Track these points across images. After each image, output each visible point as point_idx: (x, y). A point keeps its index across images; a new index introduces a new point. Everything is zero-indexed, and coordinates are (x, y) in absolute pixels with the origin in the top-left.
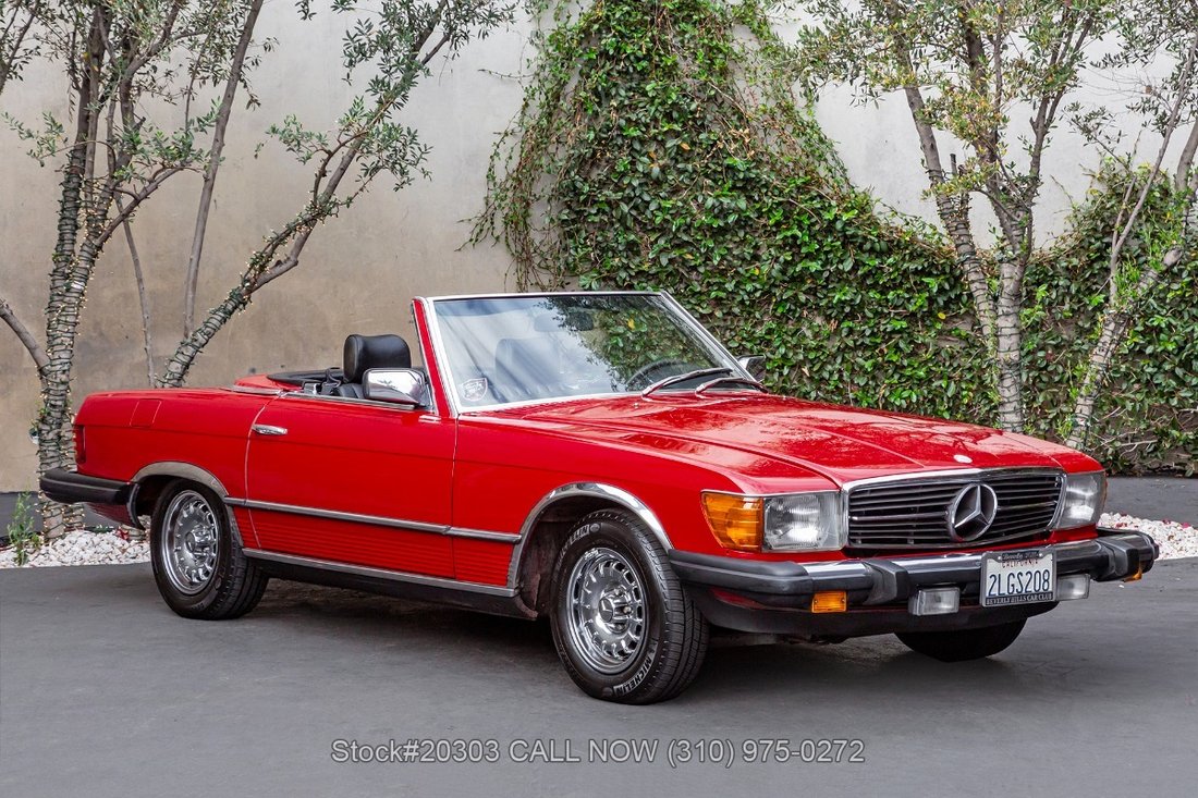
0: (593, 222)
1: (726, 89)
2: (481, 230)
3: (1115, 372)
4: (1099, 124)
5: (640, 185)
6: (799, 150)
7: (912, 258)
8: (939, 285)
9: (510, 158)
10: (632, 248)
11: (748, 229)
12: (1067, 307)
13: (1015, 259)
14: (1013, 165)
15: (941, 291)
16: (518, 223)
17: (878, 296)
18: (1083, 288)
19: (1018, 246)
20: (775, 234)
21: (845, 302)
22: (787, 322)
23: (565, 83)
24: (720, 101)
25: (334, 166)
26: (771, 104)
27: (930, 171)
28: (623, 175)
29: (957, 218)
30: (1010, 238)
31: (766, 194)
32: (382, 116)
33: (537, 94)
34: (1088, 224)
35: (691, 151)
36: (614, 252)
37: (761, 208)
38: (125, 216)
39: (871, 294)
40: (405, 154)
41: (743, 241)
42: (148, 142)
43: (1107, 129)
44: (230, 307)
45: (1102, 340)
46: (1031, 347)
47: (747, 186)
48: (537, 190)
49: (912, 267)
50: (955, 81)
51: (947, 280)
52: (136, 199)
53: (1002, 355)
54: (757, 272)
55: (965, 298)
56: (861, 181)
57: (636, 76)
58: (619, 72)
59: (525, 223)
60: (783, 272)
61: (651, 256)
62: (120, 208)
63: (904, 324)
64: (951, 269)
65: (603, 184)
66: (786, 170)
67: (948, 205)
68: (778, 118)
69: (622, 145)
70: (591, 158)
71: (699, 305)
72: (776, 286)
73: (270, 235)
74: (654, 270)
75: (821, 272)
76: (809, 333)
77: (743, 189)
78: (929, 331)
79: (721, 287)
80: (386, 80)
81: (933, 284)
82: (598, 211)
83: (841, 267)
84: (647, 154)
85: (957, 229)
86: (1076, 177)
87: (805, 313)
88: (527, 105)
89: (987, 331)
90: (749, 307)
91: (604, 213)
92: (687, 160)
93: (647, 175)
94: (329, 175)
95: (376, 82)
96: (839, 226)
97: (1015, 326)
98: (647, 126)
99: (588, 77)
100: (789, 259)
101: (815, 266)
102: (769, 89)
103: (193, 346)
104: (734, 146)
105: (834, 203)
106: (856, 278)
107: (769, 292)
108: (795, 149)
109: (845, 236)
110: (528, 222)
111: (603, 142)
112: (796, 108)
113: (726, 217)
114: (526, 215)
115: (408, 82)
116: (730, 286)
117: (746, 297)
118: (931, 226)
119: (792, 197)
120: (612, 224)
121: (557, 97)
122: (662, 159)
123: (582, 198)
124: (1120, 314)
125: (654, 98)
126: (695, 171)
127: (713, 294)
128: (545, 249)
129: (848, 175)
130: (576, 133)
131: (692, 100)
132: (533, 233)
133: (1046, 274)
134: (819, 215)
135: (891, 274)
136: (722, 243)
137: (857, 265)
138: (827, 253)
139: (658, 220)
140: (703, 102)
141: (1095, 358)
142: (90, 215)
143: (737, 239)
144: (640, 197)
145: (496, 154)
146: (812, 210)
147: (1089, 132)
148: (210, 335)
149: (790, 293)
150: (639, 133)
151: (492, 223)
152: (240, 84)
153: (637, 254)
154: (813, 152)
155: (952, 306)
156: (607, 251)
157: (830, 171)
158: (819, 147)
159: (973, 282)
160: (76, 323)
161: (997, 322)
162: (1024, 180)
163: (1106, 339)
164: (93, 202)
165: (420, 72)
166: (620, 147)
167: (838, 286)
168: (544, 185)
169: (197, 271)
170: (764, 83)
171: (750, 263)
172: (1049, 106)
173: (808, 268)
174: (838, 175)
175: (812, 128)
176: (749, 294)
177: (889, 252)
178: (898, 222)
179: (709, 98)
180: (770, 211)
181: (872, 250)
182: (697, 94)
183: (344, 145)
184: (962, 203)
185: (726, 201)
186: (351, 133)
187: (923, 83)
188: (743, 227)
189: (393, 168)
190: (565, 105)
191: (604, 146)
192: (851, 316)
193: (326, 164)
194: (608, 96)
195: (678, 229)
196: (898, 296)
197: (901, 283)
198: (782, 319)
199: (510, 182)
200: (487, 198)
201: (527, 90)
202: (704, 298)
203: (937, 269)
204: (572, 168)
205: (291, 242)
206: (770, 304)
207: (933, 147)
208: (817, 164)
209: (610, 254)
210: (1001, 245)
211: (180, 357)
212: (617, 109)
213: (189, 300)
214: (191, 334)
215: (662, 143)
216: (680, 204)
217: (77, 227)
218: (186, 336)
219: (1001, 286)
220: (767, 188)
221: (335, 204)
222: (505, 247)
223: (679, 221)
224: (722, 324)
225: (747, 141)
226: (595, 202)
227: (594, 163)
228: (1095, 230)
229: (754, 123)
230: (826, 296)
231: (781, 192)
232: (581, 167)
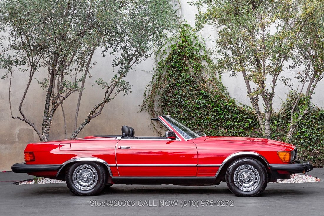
0: (169, 106)
1: (200, 75)
2: (142, 108)
3: (294, 142)
4: (288, 81)
5: (180, 97)
6: (218, 89)
7: (245, 114)
8: (252, 121)
9: (149, 91)
10: (178, 112)
11: (206, 108)
12: (282, 126)
13: (269, 112)
14: (268, 90)
15: (252, 122)
16: (151, 106)
17: (237, 124)
18: (286, 122)
19: (269, 109)
20: (212, 109)
21: (229, 125)
22: (215, 130)
23: (162, 73)
24: (199, 77)
25: (110, 90)
26: (211, 78)
27: (249, 92)
28: (176, 95)
29: (255, 103)
30: (267, 107)
31: (210, 99)
32: (121, 79)
33: (156, 76)
34: (286, 107)
35: (192, 89)
36: (174, 113)
37: (209, 103)
38: (61, 102)
39: (235, 123)
40: (126, 87)
41: (205, 111)
42: (67, 85)
43: (290, 82)
44: (85, 124)
45: (289, 131)
46: (274, 136)
47: (205, 97)
48: (156, 98)
49: (245, 117)
50: (254, 70)
51: (253, 120)
52: (64, 98)
53: (266, 134)
54: (208, 118)
55: (258, 124)
56: (232, 96)
57: (179, 72)
58: (175, 71)
59: (153, 106)
60: (214, 118)
61: (183, 114)
62: (60, 100)
63: (243, 130)
64: (254, 117)
65: (171, 97)
66: (215, 94)
67: (253, 100)
68: (213, 81)
69: (176, 88)
70: (169, 91)
71: (194, 126)
72: (213, 121)
73: (95, 106)
74: (184, 117)
75: (223, 118)
76: (220, 133)
77: (205, 98)
78: (249, 132)
79: (199, 121)
80: (122, 70)
81: (250, 121)
82: (170, 103)
83: (228, 117)
84: (182, 90)
85: (255, 106)
86: (284, 96)
87: (220, 128)
88: (153, 79)
89: (263, 129)
90: (206, 126)
91: (172, 104)
92: (191, 91)
93: (182, 95)
94: (109, 92)
95: (120, 71)
96: (227, 107)
97: (269, 128)
98: (182, 83)
99: (168, 72)
100: (216, 115)
101: (222, 116)
102: (211, 75)
103: (76, 133)
104: (202, 88)
105: (226, 101)
106: (232, 119)
107: (211, 123)
108: (217, 89)
109: (229, 109)
110: (154, 106)
111: (171, 87)
112: (217, 79)
113: (200, 105)
114: (153, 104)
115: (127, 71)
116: (202, 121)
117: (205, 124)
118: (249, 107)
119: (216, 100)
120: (173, 106)
121: (160, 77)
122: (185, 91)
123: (166, 100)
124: (294, 125)
125: (183, 77)
126: (193, 94)
127: (198, 123)
128: (158, 113)
129: (229, 95)
130: (165, 85)
131: (192, 77)
132: (155, 109)
133: (277, 119)
134: (223, 104)
135: (240, 118)
136: (200, 111)
137: (232, 116)
138: (225, 113)
139: (184, 106)
140: (195, 78)
141: (288, 135)
142: (53, 102)
143: (203, 110)
144: (180, 100)
145: (146, 90)
146: (221, 103)
147: (286, 83)
148: (80, 130)
149: (216, 123)
150: (180, 85)
151: (145, 106)
152: (88, 72)
153: (179, 113)
154: (221, 90)
155: (255, 126)
156: (172, 113)
157: (225, 94)
158: (223, 88)
159: (259, 118)
160: (50, 127)
161: (265, 127)
162: (270, 93)
163: (291, 131)
164: (54, 99)
165: (130, 69)
166: (175, 88)
167: (227, 121)
168: (157, 97)
169: (77, 115)
170: (209, 73)
171: (206, 116)
172: (276, 76)
173: (220, 117)
174: (227, 95)
175: (221, 84)
176: (206, 123)
177: (239, 113)
178: (242, 106)
179: (196, 77)
180: (211, 103)
181: (235, 113)
182: (194, 76)
183: (112, 85)
184: (256, 99)
185: (200, 101)
186: (114, 82)
187: (246, 71)
188: (205, 107)
189: (123, 91)
190: (162, 78)
191: (171, 88)
192: (231, 128)
193: (108, 90)
194: (173, 76)
195: (189, 108)
196: (242, 124)
197: (242, 121)
198: (214, 129)
199: (149, 97)
200: (144, 101)
201: (153, 75)
202: (195, 124)
203: (251, 117)
204: (164, 93)
205: (100, 108)
206: (211, 126)
207: (249, 87)
208: (222, 92)
209: (173, 114)
210: (265, 109)
211: (73, 135)
212: (175, 79)
213: (76, 122)
214: (76, 130)
215: (185, 87)
216: (190, 102)
217: (49, 106)
218: (75, 130)
219: (266, 118)
220: (210, 98)
221: (110, 99)
222: (148, 112)
223: (189, 106)
224: (200, 130)
225: (205, 87)
226: (169, 101)
227: (169, 92)
228: (288, 108)
229: (207, 83)
230: (224, 124)
231: (214, 99)
232: (166, 93)
